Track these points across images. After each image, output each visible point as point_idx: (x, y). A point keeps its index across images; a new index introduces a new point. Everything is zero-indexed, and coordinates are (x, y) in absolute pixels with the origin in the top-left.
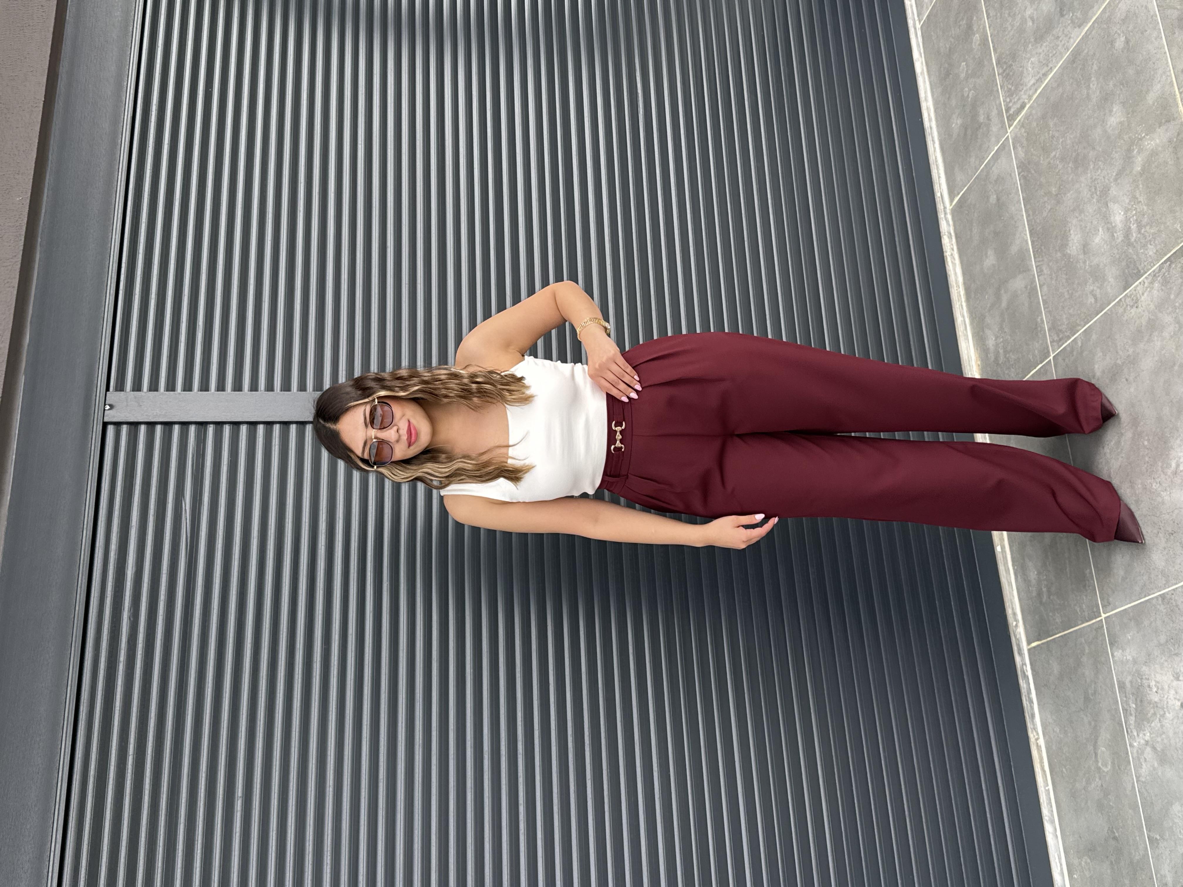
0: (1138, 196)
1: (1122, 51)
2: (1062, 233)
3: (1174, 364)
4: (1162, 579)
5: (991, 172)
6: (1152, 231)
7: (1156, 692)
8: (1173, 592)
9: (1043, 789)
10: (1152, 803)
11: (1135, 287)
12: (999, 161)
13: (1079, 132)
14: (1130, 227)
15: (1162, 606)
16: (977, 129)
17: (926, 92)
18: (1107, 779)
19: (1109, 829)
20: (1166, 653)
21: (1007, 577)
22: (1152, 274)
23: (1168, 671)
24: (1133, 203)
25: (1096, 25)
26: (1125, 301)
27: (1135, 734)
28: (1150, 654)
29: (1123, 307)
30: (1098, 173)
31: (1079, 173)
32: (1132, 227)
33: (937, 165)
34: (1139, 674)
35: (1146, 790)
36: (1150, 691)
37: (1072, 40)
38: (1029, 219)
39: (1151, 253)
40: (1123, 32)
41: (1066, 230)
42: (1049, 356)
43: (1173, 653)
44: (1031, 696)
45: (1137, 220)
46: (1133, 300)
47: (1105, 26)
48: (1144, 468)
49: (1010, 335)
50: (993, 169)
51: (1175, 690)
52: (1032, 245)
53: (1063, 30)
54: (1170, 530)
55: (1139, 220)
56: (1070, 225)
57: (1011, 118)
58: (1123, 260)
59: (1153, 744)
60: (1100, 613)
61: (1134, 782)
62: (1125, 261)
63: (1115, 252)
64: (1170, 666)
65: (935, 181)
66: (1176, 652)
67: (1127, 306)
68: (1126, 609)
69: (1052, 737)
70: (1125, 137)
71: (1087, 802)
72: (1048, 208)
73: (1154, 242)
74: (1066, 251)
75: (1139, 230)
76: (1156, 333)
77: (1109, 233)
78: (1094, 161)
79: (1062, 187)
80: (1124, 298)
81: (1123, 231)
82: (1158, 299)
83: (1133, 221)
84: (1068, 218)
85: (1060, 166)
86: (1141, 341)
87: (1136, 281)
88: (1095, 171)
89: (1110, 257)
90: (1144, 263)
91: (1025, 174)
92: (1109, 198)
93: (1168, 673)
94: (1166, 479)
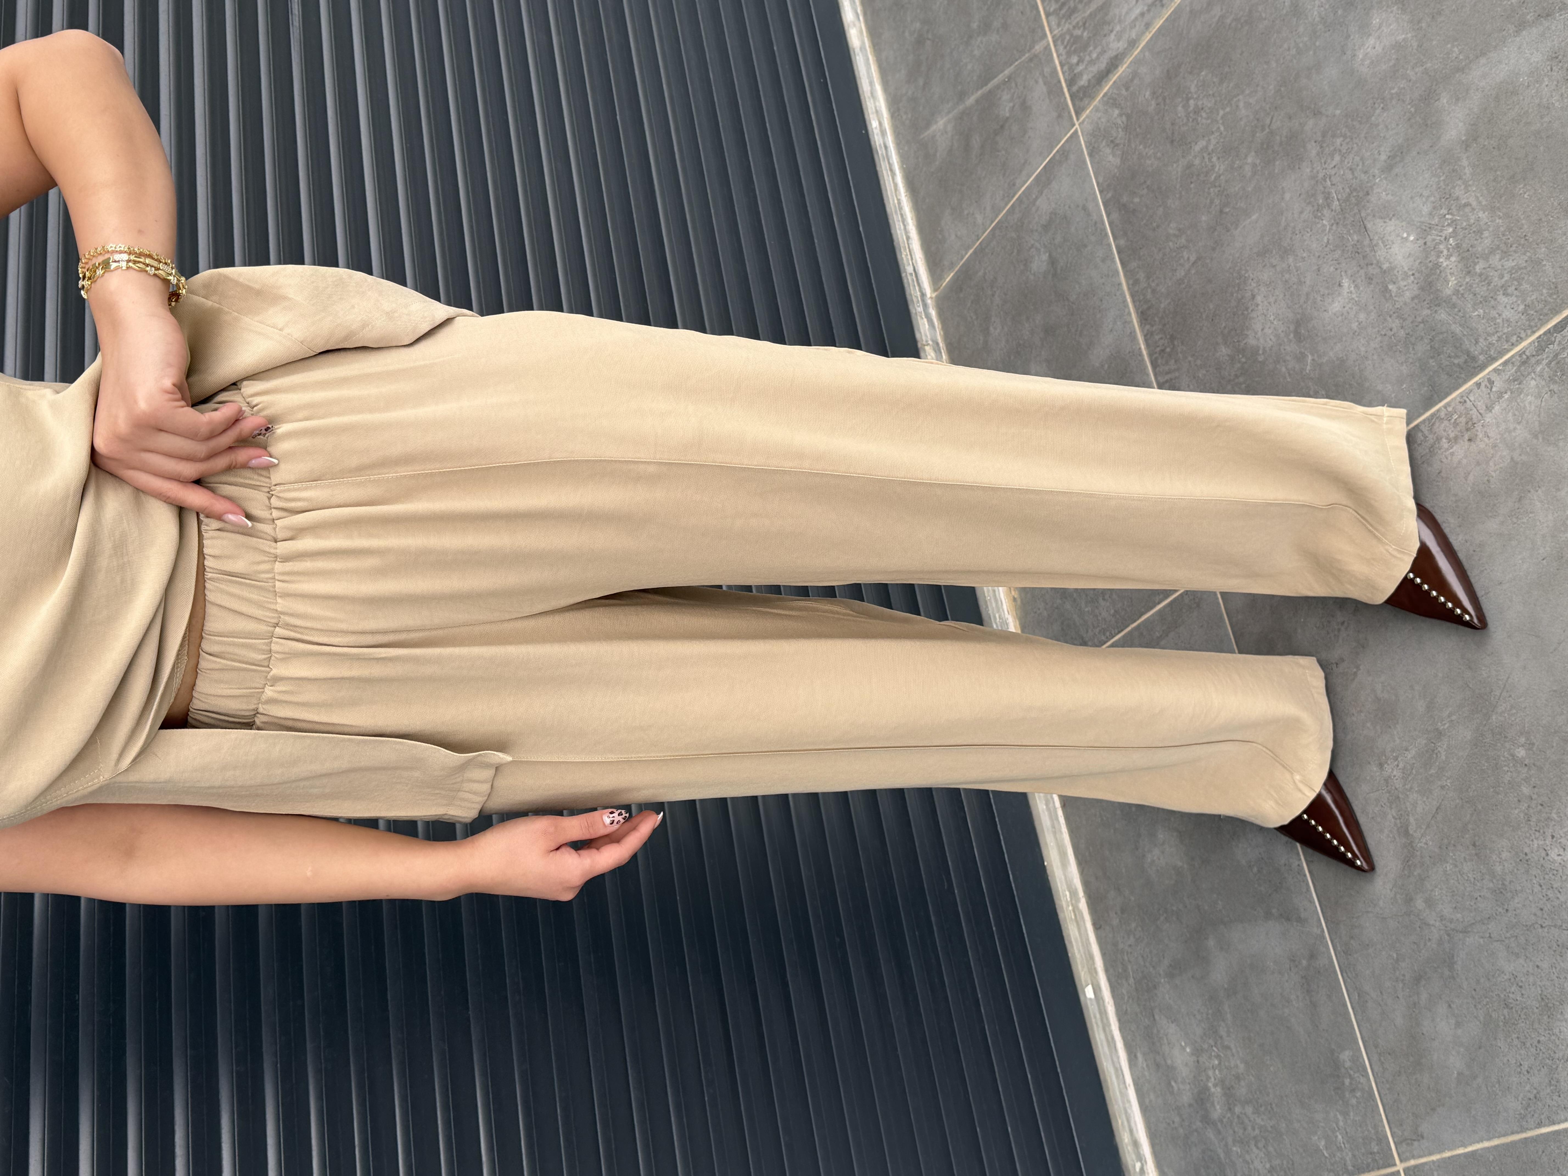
0: (1459, 192)
2: (1233, 304)
5: (1034, 209)
6: (1509, 264)
11: (1461, 396)
12: (1054, 185)
13: (1271, 87)
14: (1437, 266)
16: (996, 133)
22: (1517, 358)
24: (1444, 211)
26: (1431, 430)
30: (1334, 163)
31: (1276, 171)
32: (1445, 264)
33: (901, 215)
38: (1136, 288)
39: (1507, 314)
41: (1243, 297)
45: (1458, 246)
46: (1456, 424)
48: (1516, 812)
50: (1038, 203)
55: (1465, 246)
56: (1254, 285)
57: (1081, 96)
58: (1422, 338)
60: (1390, 1156)
62: (1426, 341)
63: (1394, 325)
65: (902, 245)
68: (1474, 1153)
70: (1410, 73)
72: (1188, 259)
73: (1516, 289)
74: (1244, 342)
75: (1467, 268)
76: (1540, 492)
77: (1372, 286)
78: (1320, 139)
79: (1227, 210)
80: (1427, 423)
81: (1417, 275)
82: (1539, 416)
83: (1448, 250)
84: (1247, 271)
85: (1220, 167)
86: (1490, 514)
87: (1465, 381)
88: (1323, 161)
89: (1379, 339)
90: (1488, 338)
91: (1125, 199)
92: (1369, 211)
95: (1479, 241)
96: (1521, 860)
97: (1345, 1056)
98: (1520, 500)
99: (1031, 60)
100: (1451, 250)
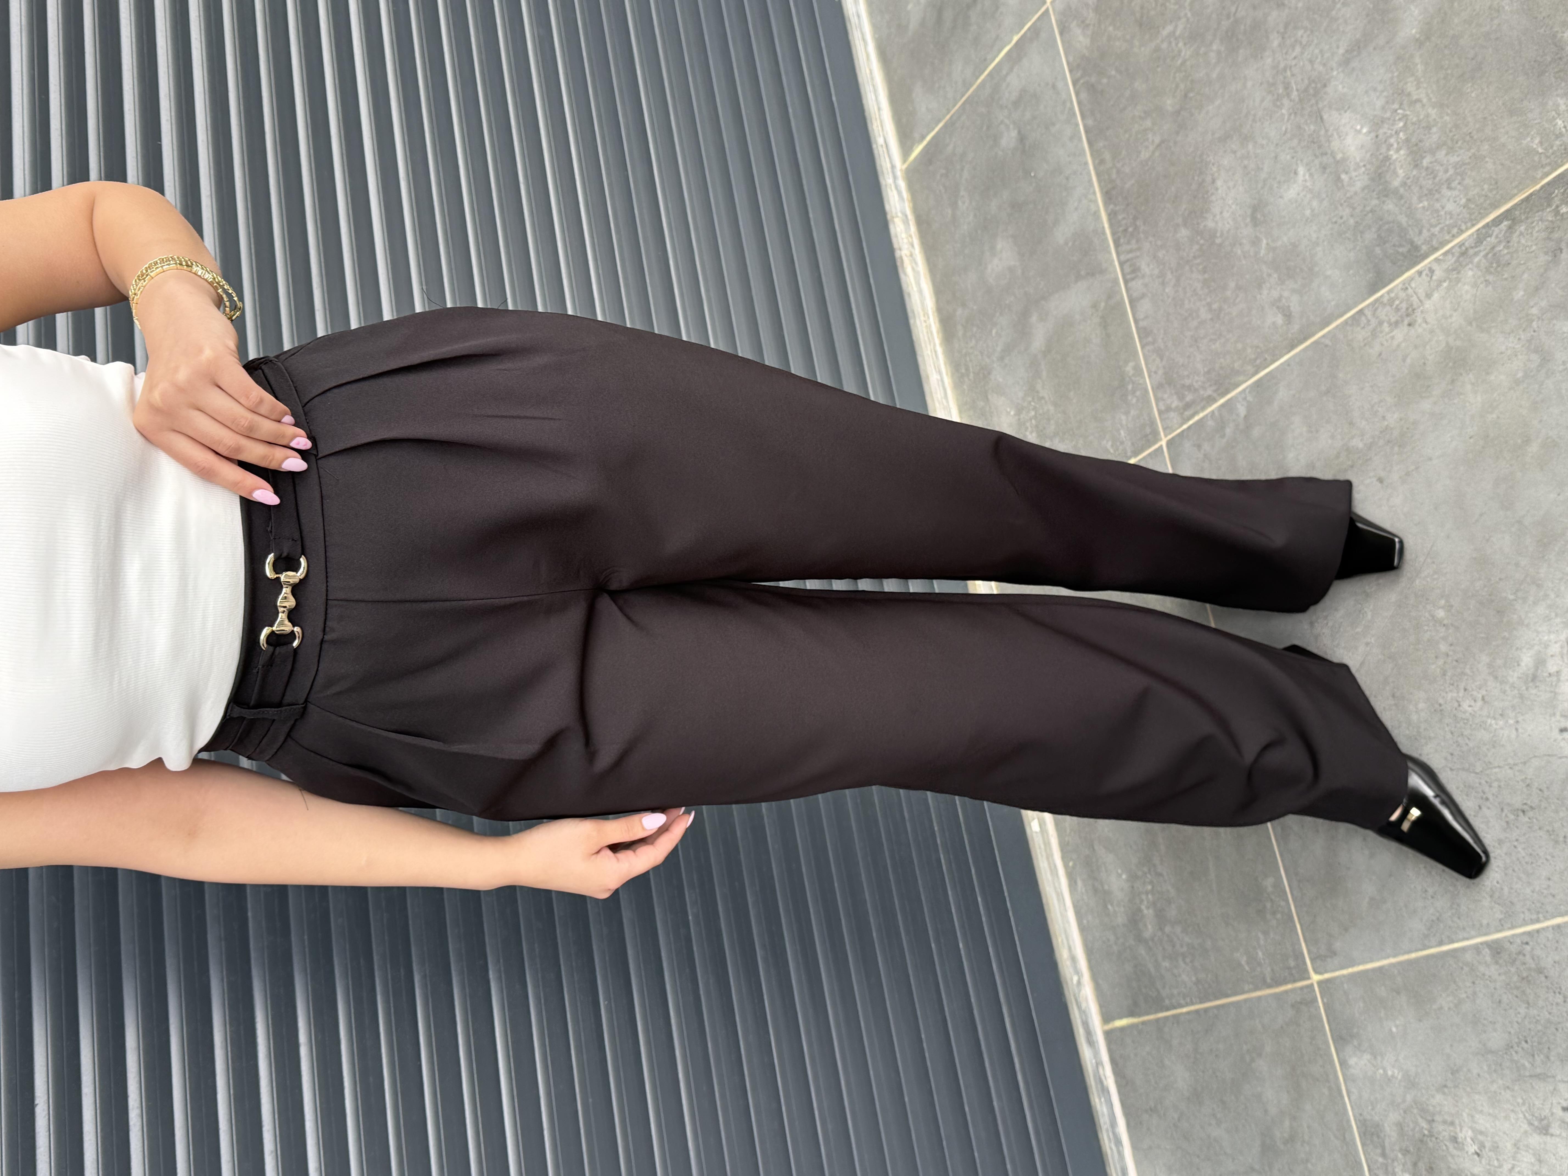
0: (1410, 87)
2: (1194, 187)
3: (1527, 441)
4: (1492, 908)
5: (1004, 85)
6: (1454, 159)
7: (1478, 1154)
8: (1526, 939)
11: (1404, 283)
12: (1024, 62)
14: (1387, 158)
15: (1493, 968)
16: (969, 7)
20: (1507, 1072)
22: (1457, 250)
23: (1513, 1111)
24: (1396, 106)
26: (1374, 315)
28: (1457, 1071)
29: (1371, 328)
30: (1294, 54)
31: (1240, 59)
32: (1394, 157)
33: (874, 86)
34: (1423, 1110)
36: (1455, 1148)
38: (1102, 167)
39: (1450, 206)
41: (1203, 181)
42: (1157, 439)
43: (1527, 1074)
44: (1117, 1130)
45: (1407, 140)
46: (1397, 309)
48: (1433, 667)
49: (1055, 405)
50: (1008, 79)
51: (1534, 1155)
52: (1110, 221)
54: (1517, 801)
55: (1414, 140)
56: (1215, 169)
58: (1370, 227)
60: (1306, 970)
62: (1374, 230)
63: (1344, 214)
64: (1520, 1101)
65: (873, 116)
66: (1538, 1071)
68: (1381, 969)
72: (1153, 141)
73: (1459, 183)
74: (1203, 224)
75: (1415, 161)
76: (1471, 376)
77: (1326, 175)
78: (1282, 30)
79: (1191, 95)
80: (1371, 307)
81: (1368, 166)
82: (1474, 303)
83: (1398, 143)
84: (1208, 156)
85: (1187, 52)
86: (1424, 395)
87: (1408, 269)
88: (1284, 51)
89: (1330, 226)
90: (1432, 229)
91: (1093, 79)
92: (1325, 103)
93: (1512, 1115)
94: (1504, 692)
95: (1427, 136)
96: (1435, 710)
97: (1269, 882)
98: (1453, 381)
100: (1401, 144)
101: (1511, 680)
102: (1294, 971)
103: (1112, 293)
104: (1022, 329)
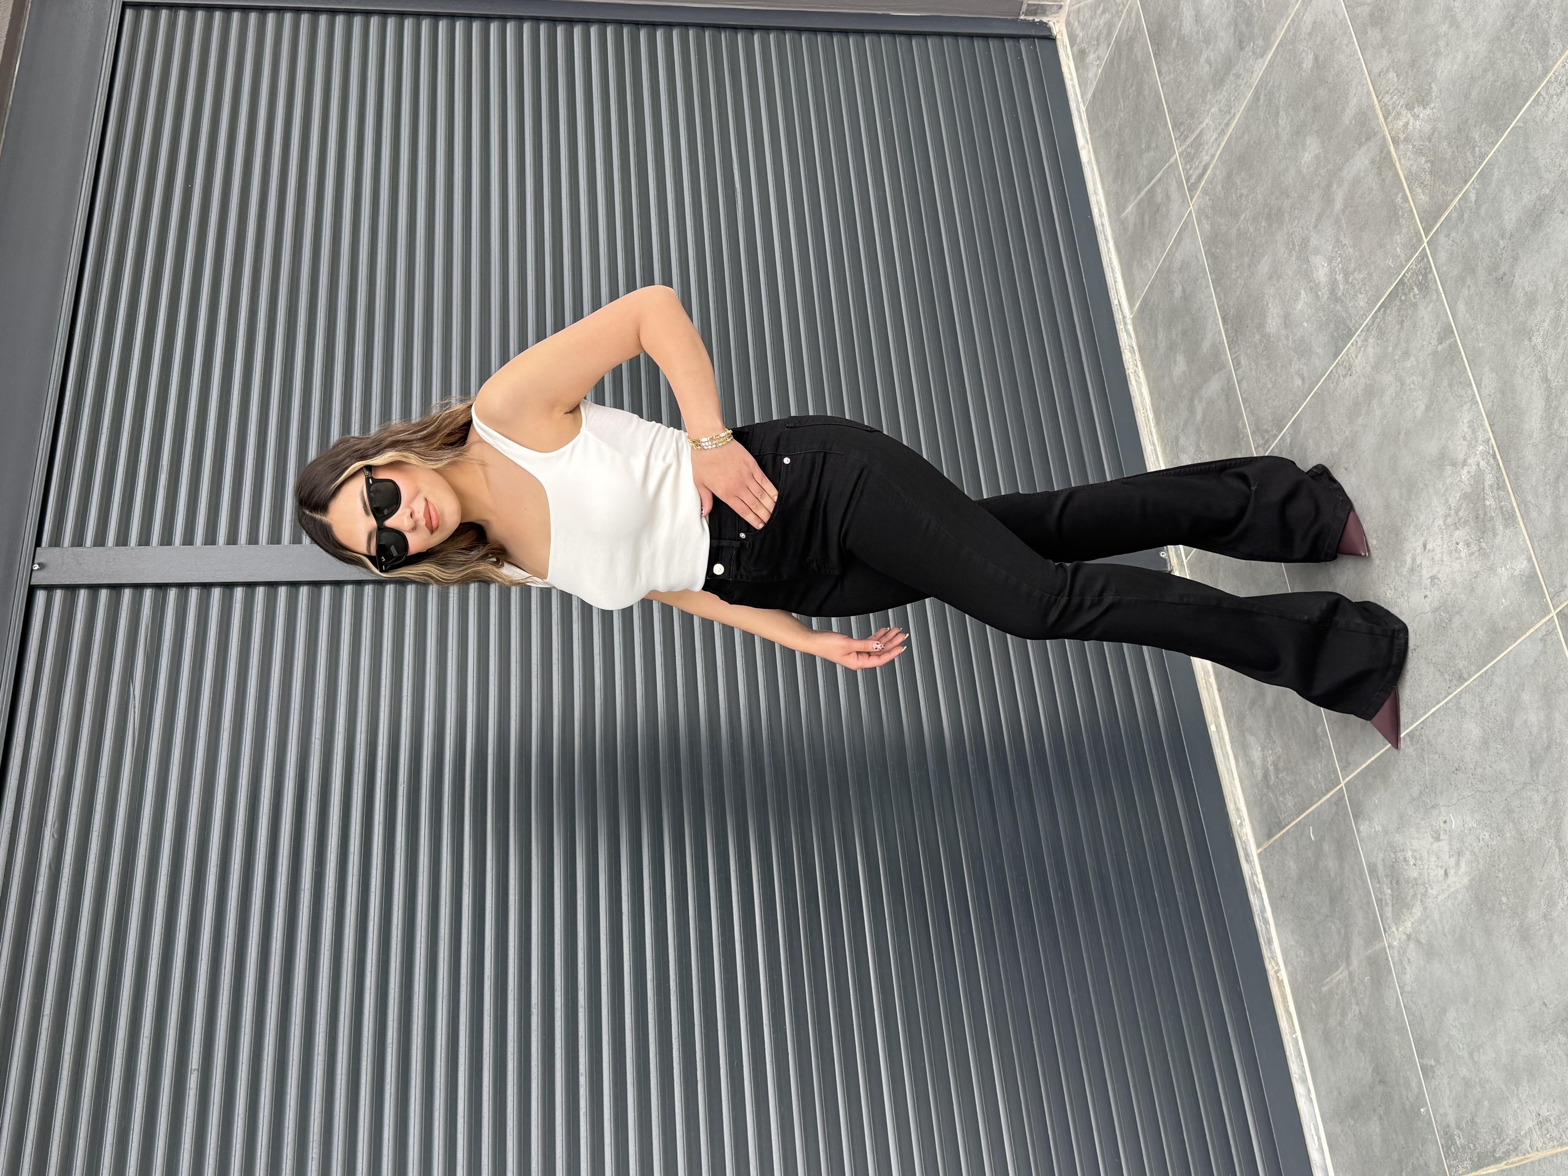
0: (1342, 238)
1: (1312, 71)
2: (1260, 309)
3: (1399, 433)
5: (1174, 259)
6: (1362, 276)
7: (1415, 865)
8: (1421, 726)
9: (1288, 1037)
10: (1422, 1018)
11: (1347, 351)
12: (1183, 243)
13: (1270, 181)
14: (1336, 280)
15: (1411, 747)
16: (1156, 213)
17: (1095, 184)
18: (1366, 1001)
19: (1373, 1072)
20: (1421, 809)
21: (1226, 765)
22: (1366, 328)
23: (1426, 832)
24: (1337, 249)
25: (1280, 48)
26: (1336, 372)
27: (1394, 929)
28: (1403, 817)
29: (1335, 380)
30: (1295, 225)
31: (1273, 230)
32: (1338, 279)
33: (1112, 268)
34: (1392, 847)
35: (1414, 1003)
36: (1406, 865)
37: (1255, 75)
38: (1221, 303)
39: (1362, 304)
40: (1311, 48)
41: (1263, 305)
43: (1429, 807)
44: (1265, 915)
45: (1343, 268)
46: (1345, 367)
47: (1291, 47)
52: (1226, 334)
53: (1245, 66)
55: (1345, 268)
56: (1267, 297)
57: (1192, 188)
58: (1331, 322)
59: (1416, 937)
60: (1339, 779)
61: (1398, 997)
62: (1333, 322)
63: (1321, 315)
64: (1427, 825)
66: (1433, 803)
67: (1339, 376)
68: (1368, 765)
69: (1295, 964)
70: (1322, 171)
71: (1344, 1042)
72: (1241, 284)
73: (1364, 288)
74: (1264, 331)
75: (1346, 280)
76: (1376, 400)
77: (1312, 294)
78: (1289, 211)
79: (1255, 254)
80: (1335, 367)
81: (1329, 286)
82: (1374, 358)
83: (1339, 270)
84: (1264, 290)
85: (1252, 229)
86: (1359, 415)
87: (1348, 343)
88: (1291, 223)
89: (1316, 323)
90: (1356, 318)
91: (1213, 250)
92: (1309, 251)
93: (1426, 835)
94: (1402, 581)
97: (1320, 731)
98: (1369, 404)
99: (1169, 167)
101: (1404, 573)
102: (1334, 781)
103: (1229, 379)
104: (1192, 410)
